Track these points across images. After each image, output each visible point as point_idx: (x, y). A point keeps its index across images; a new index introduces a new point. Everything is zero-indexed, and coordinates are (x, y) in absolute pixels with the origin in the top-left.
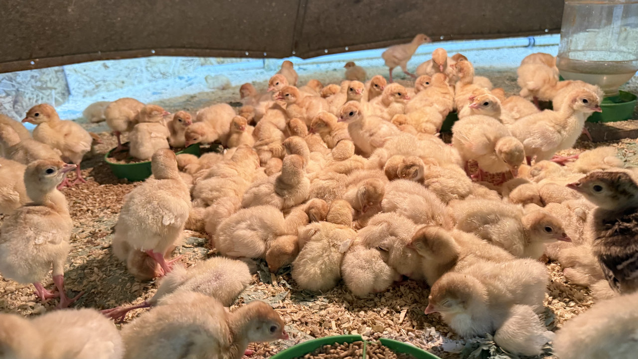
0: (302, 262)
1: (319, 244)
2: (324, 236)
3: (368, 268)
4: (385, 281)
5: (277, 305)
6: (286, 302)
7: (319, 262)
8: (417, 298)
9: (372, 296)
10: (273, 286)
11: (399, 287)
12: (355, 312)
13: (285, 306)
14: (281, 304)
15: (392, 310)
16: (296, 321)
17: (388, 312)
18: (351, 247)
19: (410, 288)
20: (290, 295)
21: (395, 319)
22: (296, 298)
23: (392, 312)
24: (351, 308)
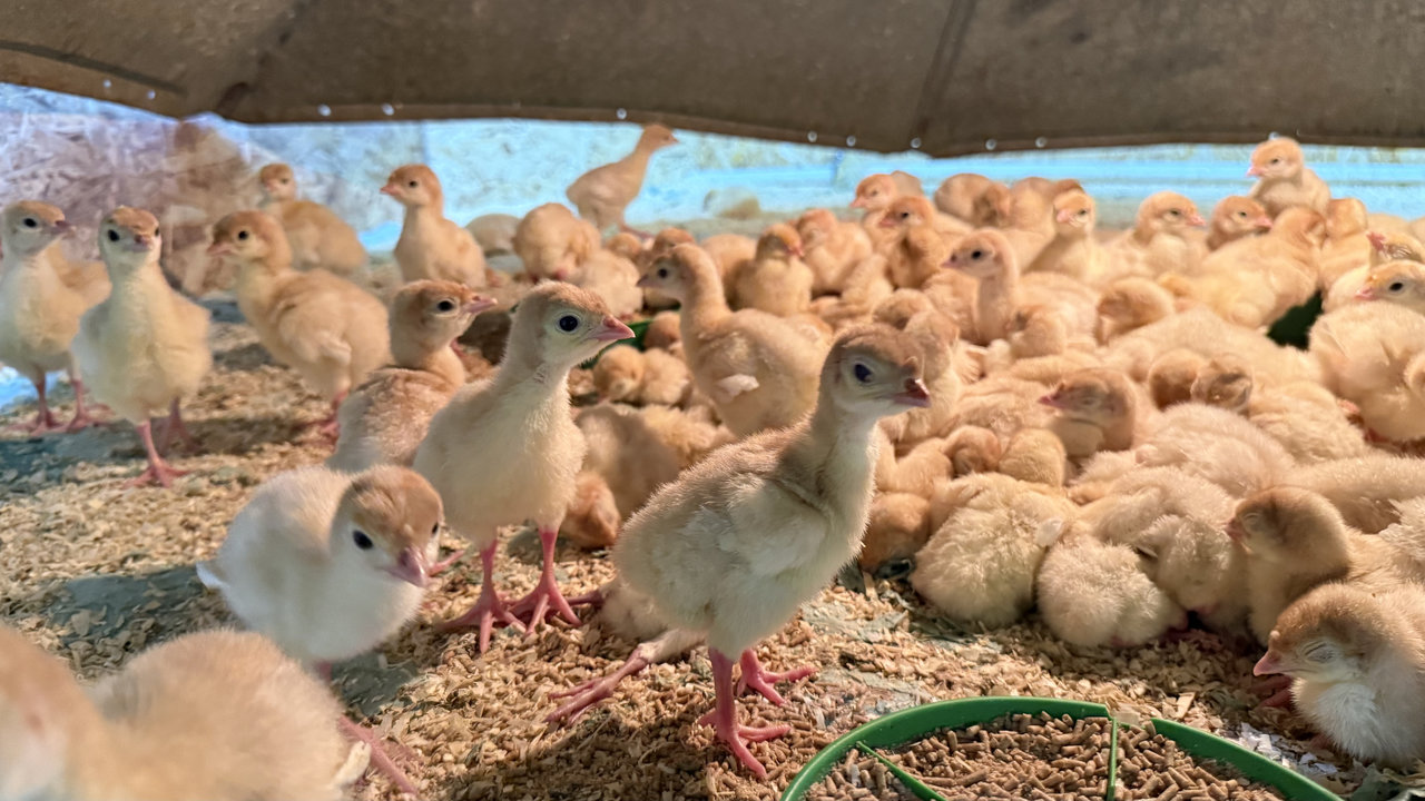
0: (941, 550)
1: (988, 517)
2: (999, 500)
3: (1109, 584)
4: (1147, 621)
5: (881, 637)
6: (899, 635)
7: (987, 554)
8: (1221, 672)
9: (1108, 654)
10: (868, 599)
11: (1177, 643)
12: (1067, 678)
13: (898, 641)
14: (889, 637)
15: (1158, 689)
16: (924, 677)
17: (1147, 693)
18: (1066, 535)
19: (1200, 649)
20: (907, 623)
21: (1166, 707)
22: (922, 631)
23: (1157, 693)
24: (1056, 670)
